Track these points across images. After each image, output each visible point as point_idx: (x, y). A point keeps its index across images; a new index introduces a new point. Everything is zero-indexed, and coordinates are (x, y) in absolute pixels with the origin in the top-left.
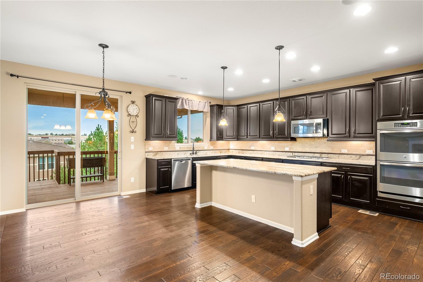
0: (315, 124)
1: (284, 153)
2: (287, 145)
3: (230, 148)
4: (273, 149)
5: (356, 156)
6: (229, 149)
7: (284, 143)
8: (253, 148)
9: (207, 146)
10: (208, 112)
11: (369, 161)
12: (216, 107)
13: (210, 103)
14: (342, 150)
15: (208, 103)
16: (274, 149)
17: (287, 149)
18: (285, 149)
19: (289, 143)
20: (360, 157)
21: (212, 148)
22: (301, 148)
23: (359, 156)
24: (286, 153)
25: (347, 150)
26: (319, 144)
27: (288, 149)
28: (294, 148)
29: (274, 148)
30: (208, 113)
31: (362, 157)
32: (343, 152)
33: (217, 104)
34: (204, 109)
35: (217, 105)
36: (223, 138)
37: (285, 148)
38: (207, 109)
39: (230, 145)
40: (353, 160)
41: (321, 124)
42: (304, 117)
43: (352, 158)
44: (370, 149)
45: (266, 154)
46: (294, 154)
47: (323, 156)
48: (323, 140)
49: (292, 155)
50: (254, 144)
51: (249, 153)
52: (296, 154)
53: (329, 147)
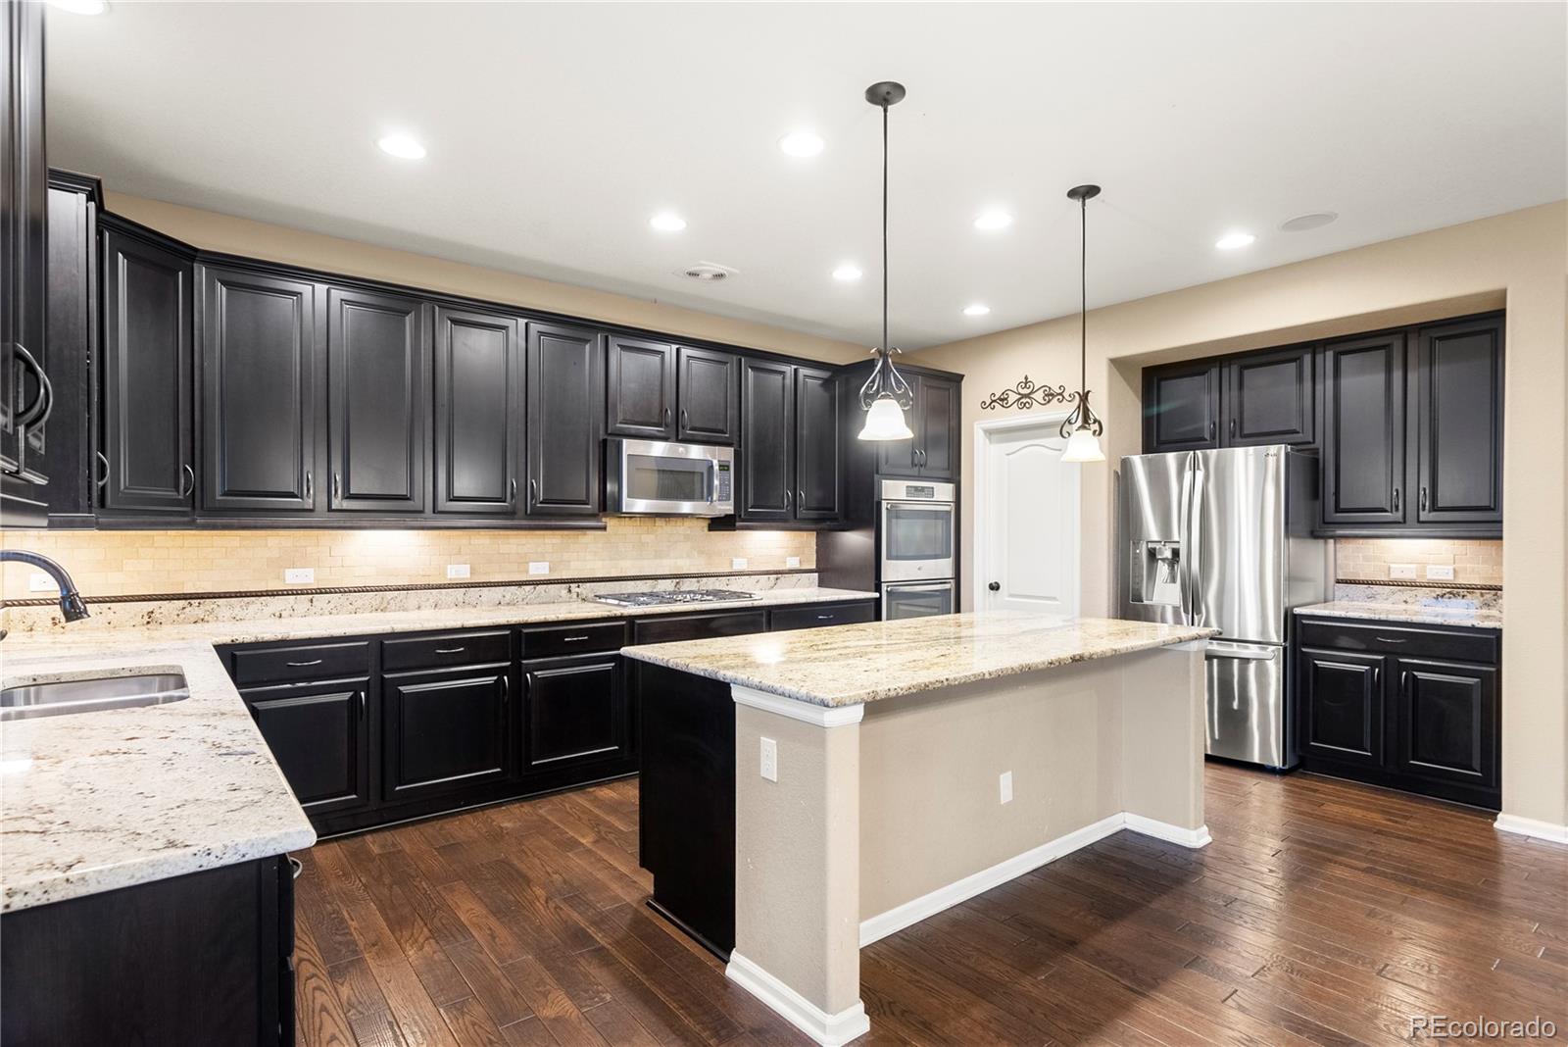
0: (715, 463)
1: (528, 588)
2: (539, 550)
4: (460, 572)
7: (524, 541)
14: (734, 559)
17: (539, 570)
18: (527, 572)
19: (547, 541)
20: (777, 579)
22: (603, 560)
23: (776, 576)
24: (538, 587)
27: (547, 570)
29: (468, 567)
31: (782, 579)
32: (736, 568)
37: (531, 564)
41: (728, 467)
42: (665, 428)
43: (759, 585)
44: (794, 556)
45: (419, 608)
46: (577, 590)
47: (685, 585)
48: (682, 528)
49: (569, 595)
50: (309, 549)
51: (268, 610)
52: (586, 589)
53: (701, 552)
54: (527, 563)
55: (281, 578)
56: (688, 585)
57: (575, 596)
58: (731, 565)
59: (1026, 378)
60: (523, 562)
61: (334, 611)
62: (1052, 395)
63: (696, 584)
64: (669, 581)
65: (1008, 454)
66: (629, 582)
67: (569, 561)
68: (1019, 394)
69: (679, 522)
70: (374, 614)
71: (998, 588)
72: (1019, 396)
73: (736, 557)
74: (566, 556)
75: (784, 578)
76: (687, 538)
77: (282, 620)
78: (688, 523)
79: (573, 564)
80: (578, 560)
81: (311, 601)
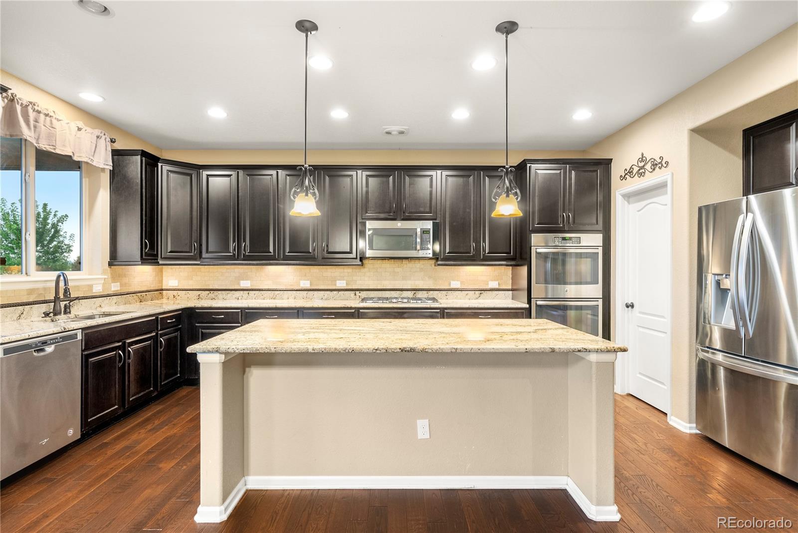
0: (419, 230)
1: (335, 292)
2: (342, 275)
3: (163, 288)
4: (306, 284)
5: (475, 293)
6: (162, 290)
7: (334, 271)
8: (245, 284)
9: (103, 281)
10: (103, 170)
11: (494, 300)
12: (139, 157)
13: (113, 141)
14: (452, 282)
15: (105, 139)
16: (309, 286)
17: (341, 284)
18: (336, 285)
19: (345, 271)
20: (481, 294)
21: (115, 287)
22: (374, 280)
23: (480, 292)
24: (340, 292)
25: (459, 282)
26: (411, 271)
27: (345, 285)
28: (358, 281)
29: (309, 282)
30: (102, 174)
31: (485, 294)
32: (453, 286)
33: (142, 151)
34: (93, 156)
35: (144, 154)
36: (158, 256)
37: (337, 281)
38: (103, 160)
39: (164, 278)
40: (469, 299)
41: (429, 231)
42: (392, 214)
43: (468, 297)
44: (495, 280)
45: (288, 299)
46: (359, 294)
47: (419, 295)
48: (418, 264)
49: (355, 296)
50: (249, 273)
51: (234, 296)
52: (364, 294)
53: (430, 277)
54: (336, 281)
55: (239, 284)
56: (420, 295)
57: (358, 297)
58: (450, 284)
59: (643, 154)
60: (334, 281)
61: (256, 298)
62: (656, 164)
63: (426, 294)
64: (410, 292)
65: (638, 211)
66: (387, 292)
67: (356, 281)
68: (639, 167)
69: (417, 261)
70: (271, 300)
71: (632, 306)
72: (639, 168)
73: (453, 280)
74: (355, 278)
75: (485, 293)
76: (421, 270)
77: (239, 300)
78: (422, 262)
79: (358, 282)
80: (361, 280)
81: (248, 293)
